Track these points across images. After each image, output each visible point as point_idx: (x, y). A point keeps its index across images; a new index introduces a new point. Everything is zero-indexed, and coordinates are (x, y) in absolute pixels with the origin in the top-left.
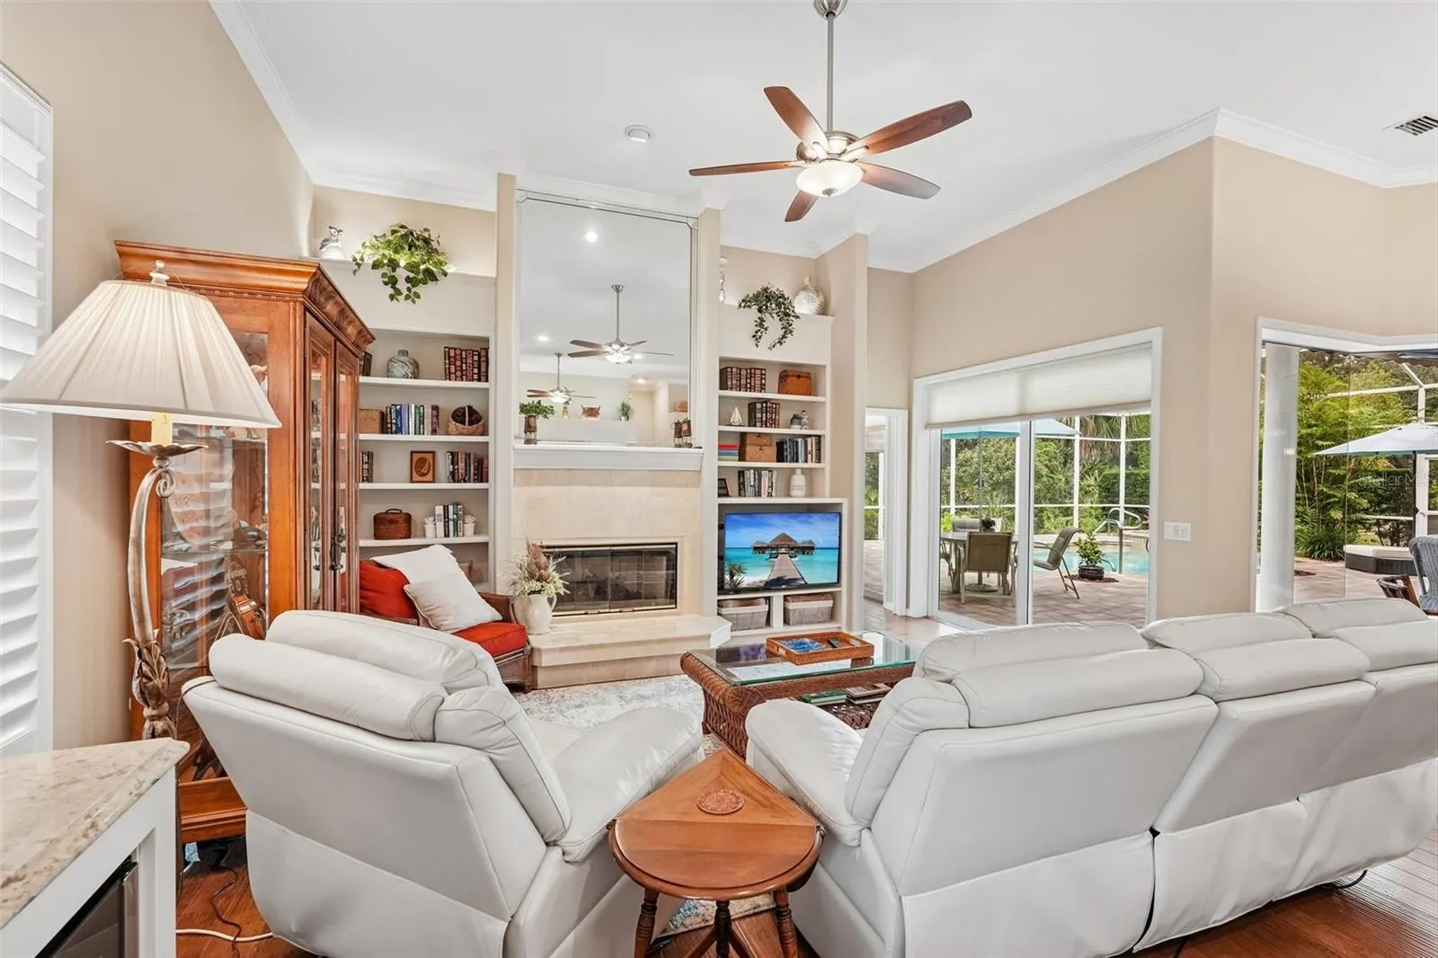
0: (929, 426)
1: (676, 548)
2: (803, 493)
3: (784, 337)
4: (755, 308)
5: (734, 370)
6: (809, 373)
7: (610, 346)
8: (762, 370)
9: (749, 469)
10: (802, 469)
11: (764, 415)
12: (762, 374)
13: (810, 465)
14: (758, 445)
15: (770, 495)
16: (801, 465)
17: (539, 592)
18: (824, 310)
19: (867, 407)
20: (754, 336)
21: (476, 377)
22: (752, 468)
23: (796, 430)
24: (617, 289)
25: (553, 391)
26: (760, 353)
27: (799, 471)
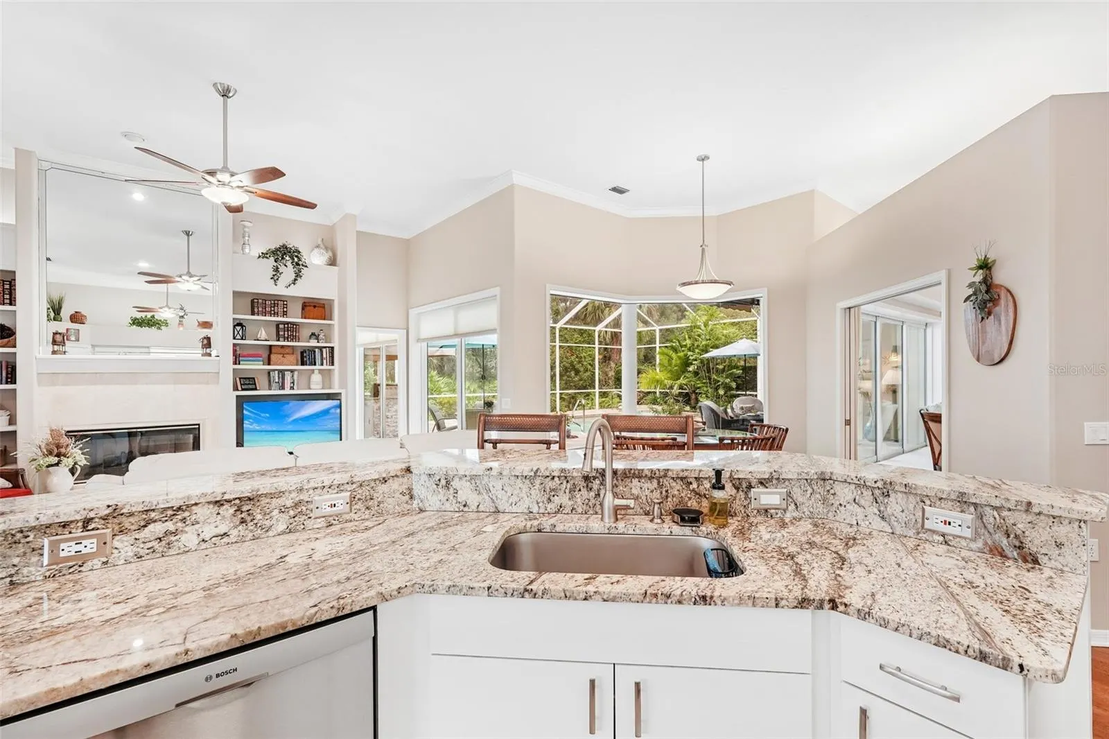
0: (419, 340)
1: (199, 428)
2: (320, 386)
3: (295, 280)
4: (272, 259)
5: (260, 301)
6: (324, 304)
7: (180, 277)
8: (284, 301)
9: (274, 370)
10: (319, 370)
11: (286, 333)
12: (284, 304)
13: (325, 367)
14: (280, 354)
15: (292, 388)
16: (318, 367)
17: (57, 464)
18: (333, 262)
19: (358, 326)
20: (272, 278)
21: (8, 301)
22: (277, 370)
23: (313, 343)
24: (188, 234)
25: (161, 308)
26: (280, 290)
27: (316, 372)
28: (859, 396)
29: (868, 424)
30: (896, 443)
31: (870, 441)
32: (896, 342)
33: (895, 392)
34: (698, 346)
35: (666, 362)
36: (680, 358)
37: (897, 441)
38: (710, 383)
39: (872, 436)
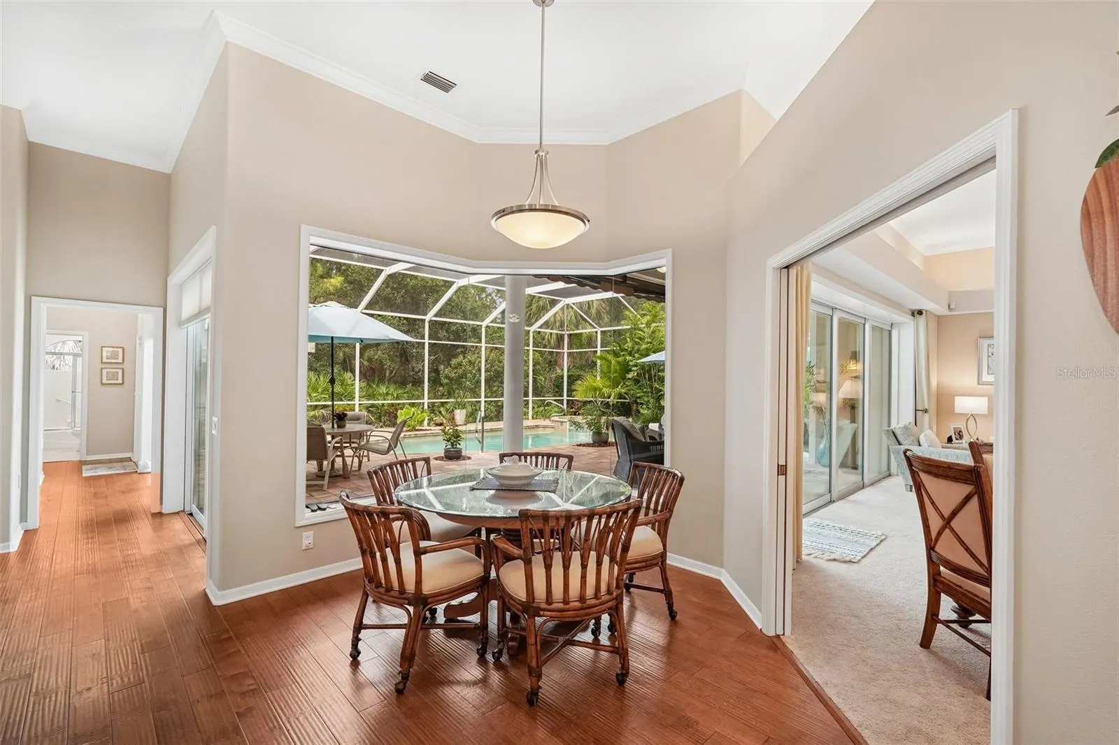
0: (181, 324)
28: (811, 411)
29: (822, 446)
30: (854, 471)
31: (825, 466)
32: (855, 347)
33: (853, 407)
34: (638, 350)
35: (605, 367)
36: (618, 362)
37: (855, 468)
38: (652, 393)
39: (826, 461)
